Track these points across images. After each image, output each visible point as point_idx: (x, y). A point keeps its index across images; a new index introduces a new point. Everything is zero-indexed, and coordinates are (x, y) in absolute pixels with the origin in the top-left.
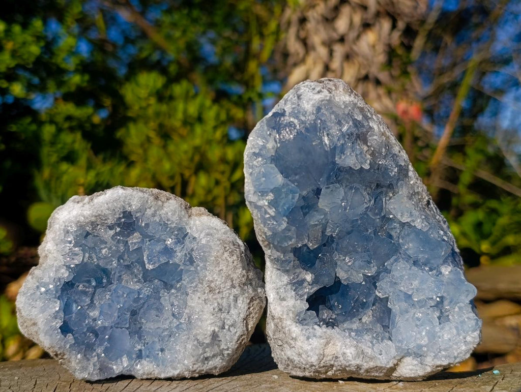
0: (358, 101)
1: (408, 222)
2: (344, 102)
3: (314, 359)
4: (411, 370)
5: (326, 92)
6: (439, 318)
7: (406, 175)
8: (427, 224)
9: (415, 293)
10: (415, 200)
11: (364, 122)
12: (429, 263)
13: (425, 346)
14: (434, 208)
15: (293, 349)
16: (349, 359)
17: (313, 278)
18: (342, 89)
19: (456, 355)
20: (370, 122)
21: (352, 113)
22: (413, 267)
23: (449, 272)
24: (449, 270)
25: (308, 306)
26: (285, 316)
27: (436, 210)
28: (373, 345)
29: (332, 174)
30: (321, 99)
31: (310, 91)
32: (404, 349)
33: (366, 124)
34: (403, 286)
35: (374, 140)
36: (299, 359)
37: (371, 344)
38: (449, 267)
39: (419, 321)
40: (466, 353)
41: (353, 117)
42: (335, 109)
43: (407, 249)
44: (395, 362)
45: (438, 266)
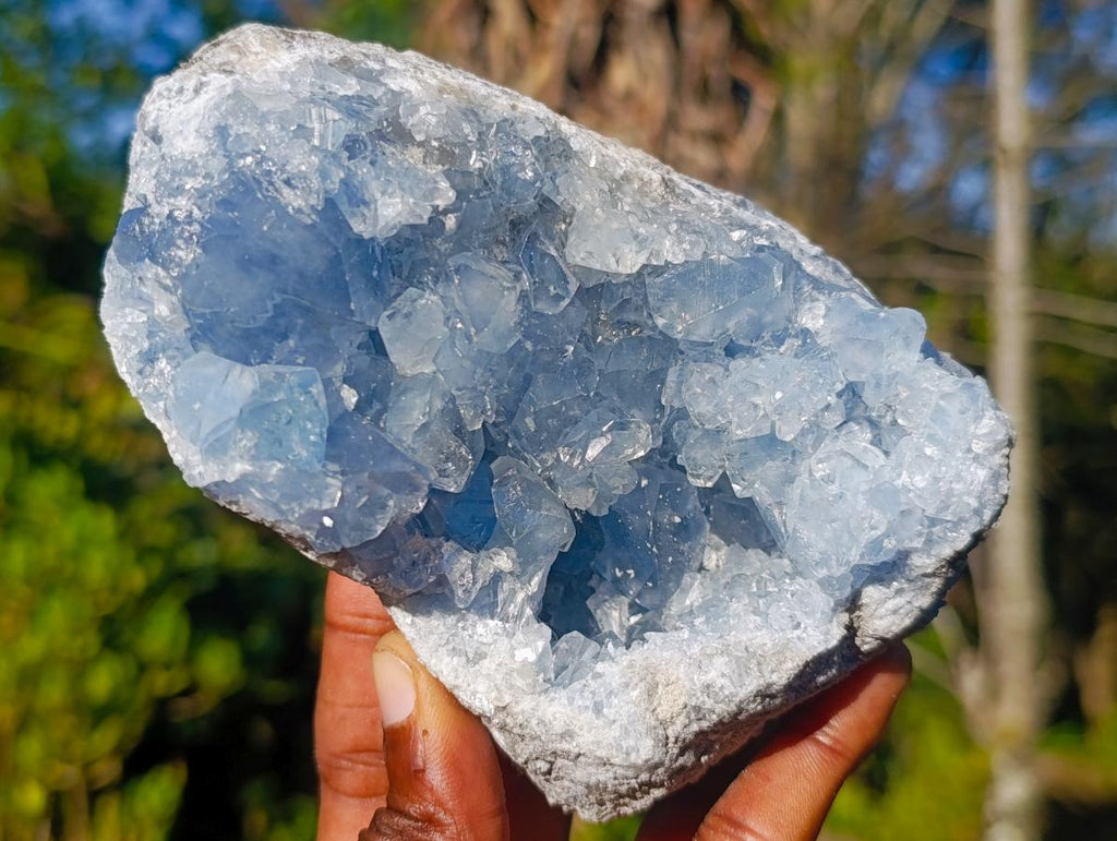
0: (322, 50)
1: (644, 266)
2: (282, 74)
3: (646, 750)
4: (895, 612)
5: (217, 80)
6: (877, 442)
7: (567, 153)
8: (694, 237)
9: (778, 424)
10: (629, 200)
11: (371, 92)
12: (762, 328)
13: (887, 535)
14: (693, 189)
15: (582, 759)
16: (727, 693)
17: (514, 555)
18: (257, 44)
19: (974, 503)
20: (387, 81)
21: (322, 88)
22: (733, 364)
23: (825, 316)
24: (823, 312)
25: (547, 631)
26: (507, 699)
27: (703, 189)
28: (765, 615)
29: (375, 273)
30: (212, 103)
31: (173, 102)
32: (843, 576)
33: (378, 93)
34: (740, 426)
35: (426, 119)
36: (611, 775)
37: (758, 619)
38: (816, 303)
39: (833, 482)
40: (996, 485)
41: (332, 97)
42: (264, 106)
43: (688, 331)
44: (845, 617)
45: (790, 321)
